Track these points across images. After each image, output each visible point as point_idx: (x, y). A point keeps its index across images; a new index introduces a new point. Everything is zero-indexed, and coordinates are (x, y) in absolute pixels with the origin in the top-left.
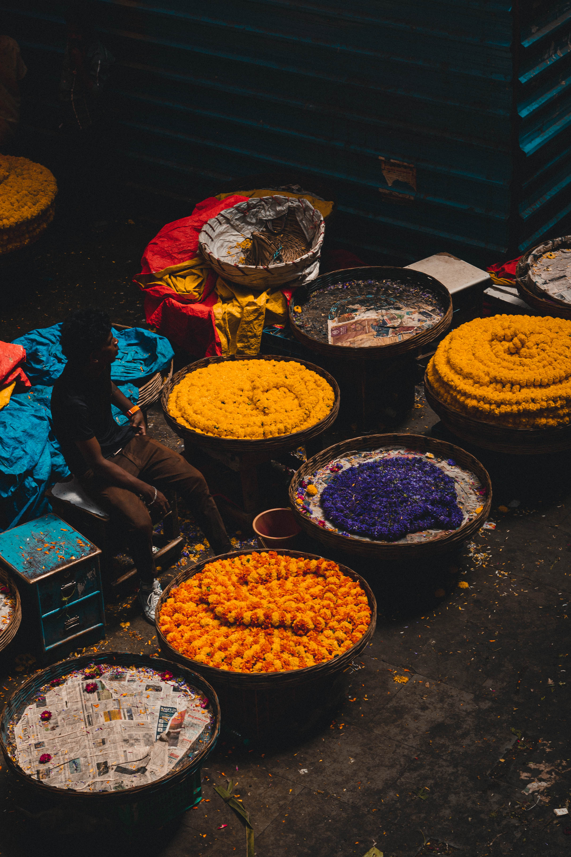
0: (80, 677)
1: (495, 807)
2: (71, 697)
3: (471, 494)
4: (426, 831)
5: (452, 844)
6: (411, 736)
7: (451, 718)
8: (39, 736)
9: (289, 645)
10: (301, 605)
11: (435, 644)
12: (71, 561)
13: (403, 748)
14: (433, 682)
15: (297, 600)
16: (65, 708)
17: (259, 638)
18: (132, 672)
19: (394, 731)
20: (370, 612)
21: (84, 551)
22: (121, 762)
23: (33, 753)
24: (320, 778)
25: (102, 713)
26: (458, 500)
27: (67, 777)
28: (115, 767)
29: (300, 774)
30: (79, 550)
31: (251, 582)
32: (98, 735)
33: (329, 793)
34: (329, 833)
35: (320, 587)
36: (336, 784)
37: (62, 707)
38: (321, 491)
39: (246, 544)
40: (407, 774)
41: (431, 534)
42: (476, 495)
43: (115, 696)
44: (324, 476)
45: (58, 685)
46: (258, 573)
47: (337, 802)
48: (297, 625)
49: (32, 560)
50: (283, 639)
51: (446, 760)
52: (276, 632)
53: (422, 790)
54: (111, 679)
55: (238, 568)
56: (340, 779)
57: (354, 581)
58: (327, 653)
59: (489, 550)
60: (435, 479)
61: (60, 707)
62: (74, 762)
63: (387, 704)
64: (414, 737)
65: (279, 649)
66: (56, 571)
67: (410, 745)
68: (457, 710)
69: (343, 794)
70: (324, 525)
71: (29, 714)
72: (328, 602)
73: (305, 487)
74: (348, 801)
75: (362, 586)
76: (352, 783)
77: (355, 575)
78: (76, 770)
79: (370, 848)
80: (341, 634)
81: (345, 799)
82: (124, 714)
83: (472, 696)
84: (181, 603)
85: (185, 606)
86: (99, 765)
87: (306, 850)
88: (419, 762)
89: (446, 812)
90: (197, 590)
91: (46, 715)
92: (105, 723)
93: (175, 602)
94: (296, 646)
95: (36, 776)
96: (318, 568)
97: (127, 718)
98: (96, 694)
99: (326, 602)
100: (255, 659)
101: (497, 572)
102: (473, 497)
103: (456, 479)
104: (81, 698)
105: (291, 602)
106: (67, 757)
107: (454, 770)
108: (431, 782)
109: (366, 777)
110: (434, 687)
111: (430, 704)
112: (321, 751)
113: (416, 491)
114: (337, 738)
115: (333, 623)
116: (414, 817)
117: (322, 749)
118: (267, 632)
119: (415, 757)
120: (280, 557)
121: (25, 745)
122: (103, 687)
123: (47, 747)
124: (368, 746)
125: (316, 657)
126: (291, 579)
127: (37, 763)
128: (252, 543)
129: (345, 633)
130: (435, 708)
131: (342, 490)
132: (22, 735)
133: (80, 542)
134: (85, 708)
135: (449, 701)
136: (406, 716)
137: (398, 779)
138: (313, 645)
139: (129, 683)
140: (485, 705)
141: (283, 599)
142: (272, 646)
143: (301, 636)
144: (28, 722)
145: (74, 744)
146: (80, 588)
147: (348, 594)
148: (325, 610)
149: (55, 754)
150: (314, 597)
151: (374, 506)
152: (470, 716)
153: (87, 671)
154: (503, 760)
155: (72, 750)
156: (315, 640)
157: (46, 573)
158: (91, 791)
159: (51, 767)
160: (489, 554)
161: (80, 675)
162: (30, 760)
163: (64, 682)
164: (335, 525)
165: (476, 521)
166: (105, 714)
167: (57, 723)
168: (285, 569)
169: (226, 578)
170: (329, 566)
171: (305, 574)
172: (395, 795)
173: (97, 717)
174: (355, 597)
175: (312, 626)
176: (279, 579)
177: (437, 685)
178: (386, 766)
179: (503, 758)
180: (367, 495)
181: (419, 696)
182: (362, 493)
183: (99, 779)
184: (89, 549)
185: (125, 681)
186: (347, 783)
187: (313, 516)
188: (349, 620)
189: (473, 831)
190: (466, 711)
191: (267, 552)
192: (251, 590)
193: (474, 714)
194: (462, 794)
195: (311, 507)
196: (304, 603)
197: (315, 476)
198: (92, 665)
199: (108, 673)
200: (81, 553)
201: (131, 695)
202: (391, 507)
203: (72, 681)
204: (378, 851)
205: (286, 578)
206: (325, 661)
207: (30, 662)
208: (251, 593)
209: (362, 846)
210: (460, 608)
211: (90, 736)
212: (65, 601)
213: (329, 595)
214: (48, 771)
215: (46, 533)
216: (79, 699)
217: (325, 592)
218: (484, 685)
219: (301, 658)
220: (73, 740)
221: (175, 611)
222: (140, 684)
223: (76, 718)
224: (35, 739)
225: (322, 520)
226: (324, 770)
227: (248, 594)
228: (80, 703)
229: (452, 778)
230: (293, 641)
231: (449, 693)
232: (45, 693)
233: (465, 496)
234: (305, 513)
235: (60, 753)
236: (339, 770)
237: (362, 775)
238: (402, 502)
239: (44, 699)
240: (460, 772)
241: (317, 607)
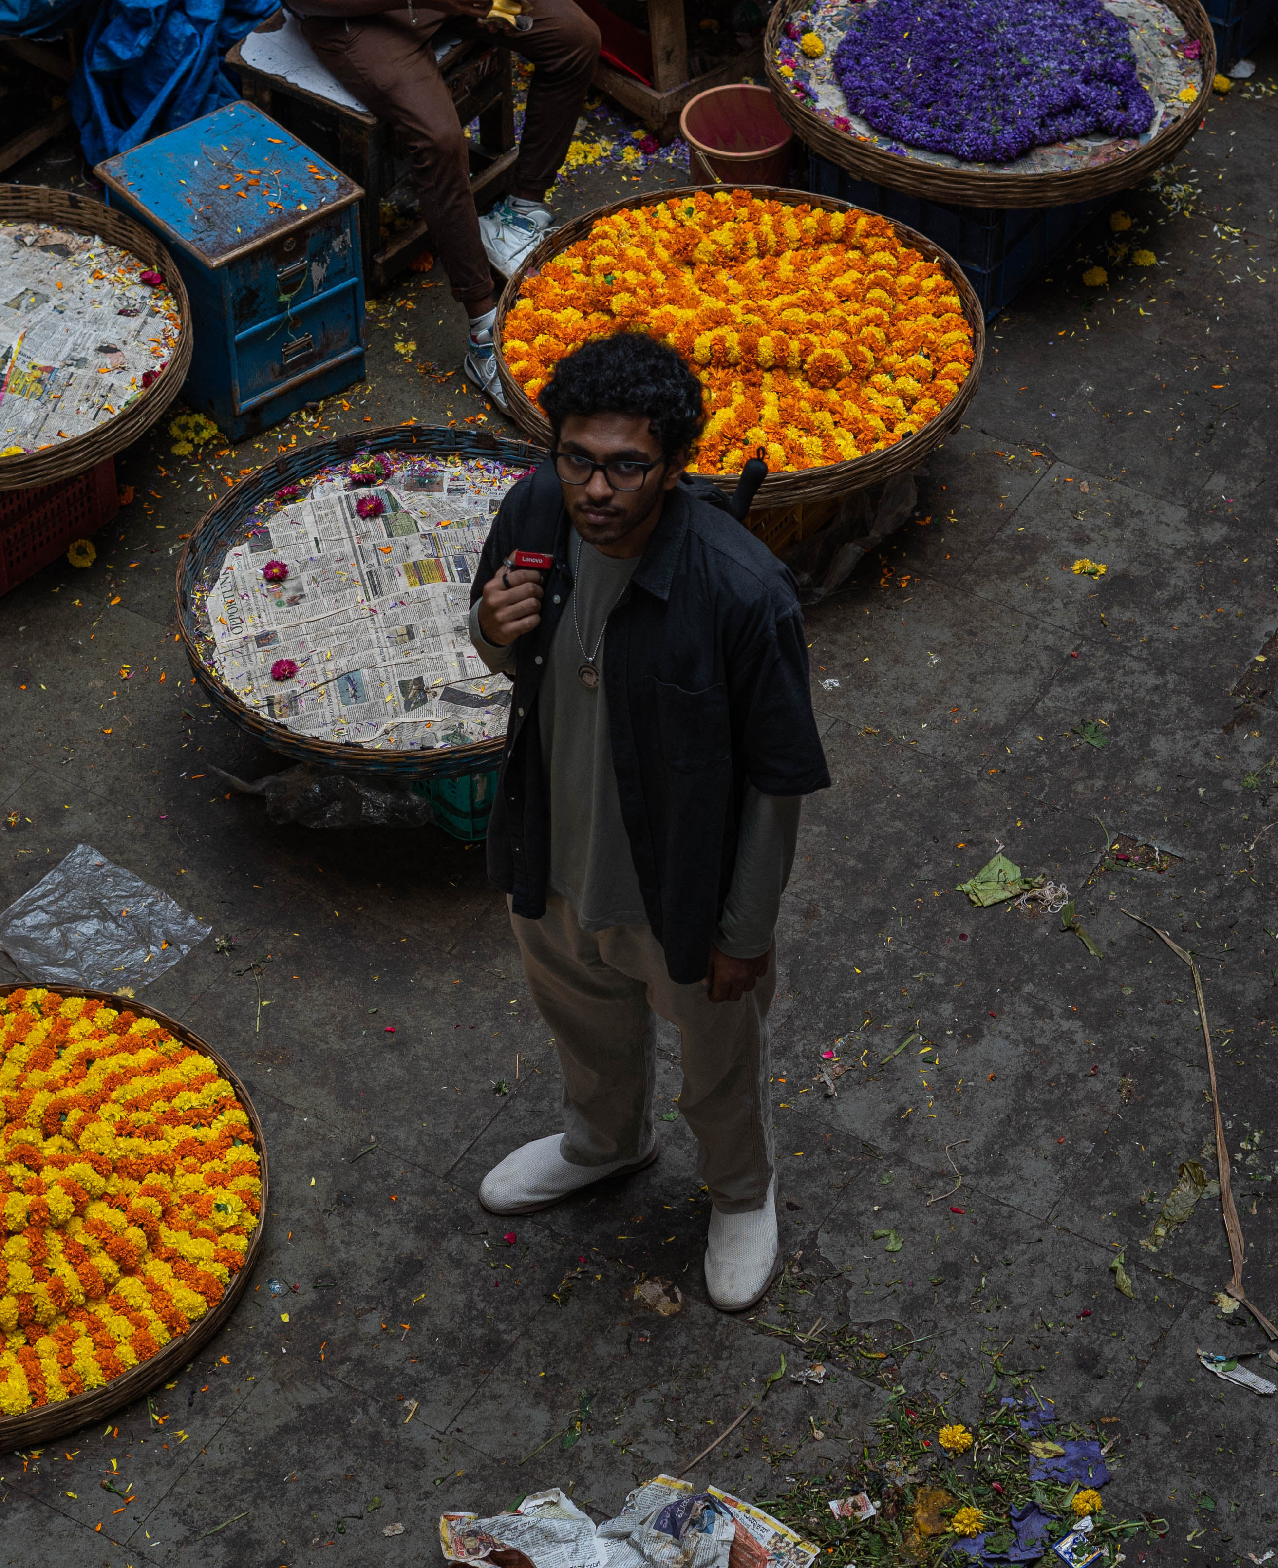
0: (340, 481)
1: (1255, 764)
2: (326, 529)
3: (1164, 56)
4: (1109, 819)
5: (1167, 848)
6: (1058, 604)
7: (1141, 563)
8: (264, 619)
9: (799, 409)
10: (818, 317)
11: (1094, 393)
12: (300, 214)
13: (1044, 630)
14: (1096, 480)
15: (808, 305)
16: (315, 554)
17: (731, 392)
18: (453, 470)
19: (1020, 591)
20: (970, 331)
21: (324, 191)
22: (453, 678)
23: (253, 657)
24: (868, 700)
25: (400, 566)
26: (1139, 71)
27: (336, 713)
28: (440, 691)
29: (824, 691)
30: (314, 188)
31: (702, 262)
32: (397, 618)
33: (890, 733)
34: (898, 824)
35: (854, 274)
36: (905, 712)
37: (309, 551)
38: (833, 47)
39: (657, 162)
40: (1056, 690)
41: (1086, 149)
42: (1177, 58)
43: (425, 527)
44: (835, 12)
45: (293, 500)
46: (714, 242)
47: (910, 754)
48: (813, 366)
49: (209, 213)
50: (784, 396)
51: (1139, 659)
52: (768, 378)
53: (1093, 727)
54: (410, 488)
55: (666, 228)
56: (911, 702)
57: (926, 260)
58: (882, 426)
59: (1193, 176)
60: (1085, 22)
61: (303, 551)
62: (348, 679)
63: (1000, 529)
64: (1065, 605)
65: (777, 419)
66: (268, 237)
67: (1058, 624)
68: (1152, 543)
69: (922, 736)
70: (847, 129)
71: (235, 567)
72: (879, 310)
73: (794, 37)
74: (934, 752)
75: (947, 271)
76: (939, 711)
77: (930, 247)
78: (354, 696)
79: (990, 858)
80: (909, 384)
81: (925, 747)
82: (449, 569)
83: (1183, 513)
84: (549, 311)
85: (559, 317)
86: (404, 686)
87: (852, 863)
88: (1080, 663)
89: (1148, 776)
90: (580, 278)
91: (275, 571)
92: (410, 590)
93: (536, 309)
94: (814, 411)
95: (266, 709)
96: (848, 231)
97: (457, 578)
98: (380, 521)
99: (873, 311)
100: (726, 442)
101: (1215, 229)
102: (1171, 64)
103: (1130, 21)
104: (349, 532)
105: (796, 310)
106: (331, 666)
107: (1159, 681)
108: (1109, 707)
109: (968, 696)
110: (1099, 492)
111: (1092, 530)
112: (864, 639)
113: (1049, 49)
114: (897, 609)
115: (892, 359)
116: (1080, 788)
117: (866, 633)
118: (749, 380)
119: (1069, 651)
120: (757, 202)
121: (234, 639)
122: (396, 507)
123: (283, 643)
124: (967, 627)
125: (861, 436)
126: (789, 254)
127: (267, 679)
128: (670, 160)
129: (918, 381)
130: (1105, 539)
131: (881, 46)
132: (225, 616)
133: (315, 170)
134: (360, 555)
135: (1134, 523)
136: (1044, 558)
137: (1039, 700)
138: (851, 409)
139: (450, 497)
140: (1214, 533)
141: (776, 303)
142: (762, 412)
143: (824, 388)
144: (235, 587)
145: (344, 637)
146: (318, 272)
147: (915, 290)
148: (872, 329)
149: (305, 661)
150: (844, 297)
151: (955, 85)
152: (1184, 558)
153: (355, 468)
154: (1261, 659)
155: (340, 650)
156: (855, 397)
157: (246, 242)
158: (393, 747)
159: (299, 689)
160: (1195, 186)
161: (340, 477)
162: (249, 673)
163: (306, 493)
164: (875, 129)
165: (1187, 121)
166: (406, 567)
167: (301, 589)
168: (775, 232)
169: (643, 253)
170: (873, 227)
171: (819, 241)
172: (1035, 737)
173: (391, 577)
174: (931, 297)
175: (847, 367)
176: (761, 255)
177: (1108, 487)
178: (1010, 672)
179: (1262, 653)
180: (940, 59)
181: (1068, 514)
182: (927, 55)
183: (405, 718)
184: (337, 186)
185: (441, 491)
186: (928, 711)
187: (819, 106)
188: (925, 350)
189: (1210, 819)
190: (1171, 546)
191: (729, 191)
192: (704, 280)
193: (1190, 553)
194: (1179, 735)
195: (813, 85)
196: (825, 311)
197: (815, 12)
198: (365, 454)
199: (402, 472)
200: (319, 195)
201: (460, 524)
202: (994, 87)
203: (323, 492)
204: (1009, 863)
205: (778, 254)
206: (881, 445)
207: (206, 435)
208: (704, 287)
209: (973, 851)
210: (1141, 311)
211: (379, 618)
212: (286, 303)
213: (876, 293)
214: (294, 699)
215: (234, 149)
216: (345, 534)
217: (869, 289)
218: (1207, 487)
219: (827, 440)
220: (342, 628)
221: (539, 329)
222: (475, 497)
223: (343, 579)
224: (255, 626)
225: (843, 114)
226: (876, 679)
227: (696, 290)
228: (347, 542)
229: (1156, 699)
230: (808, 400)
231: (1132, 506)
232: (267, 519)
233: (1152, 59)
234: (802, 99)
235: (315, 659)
236: (908, 682)
237: (958, 692)
238: (1017, 77)
239: (266, 532)
240: (1171, 686)
241: (853, 320)
